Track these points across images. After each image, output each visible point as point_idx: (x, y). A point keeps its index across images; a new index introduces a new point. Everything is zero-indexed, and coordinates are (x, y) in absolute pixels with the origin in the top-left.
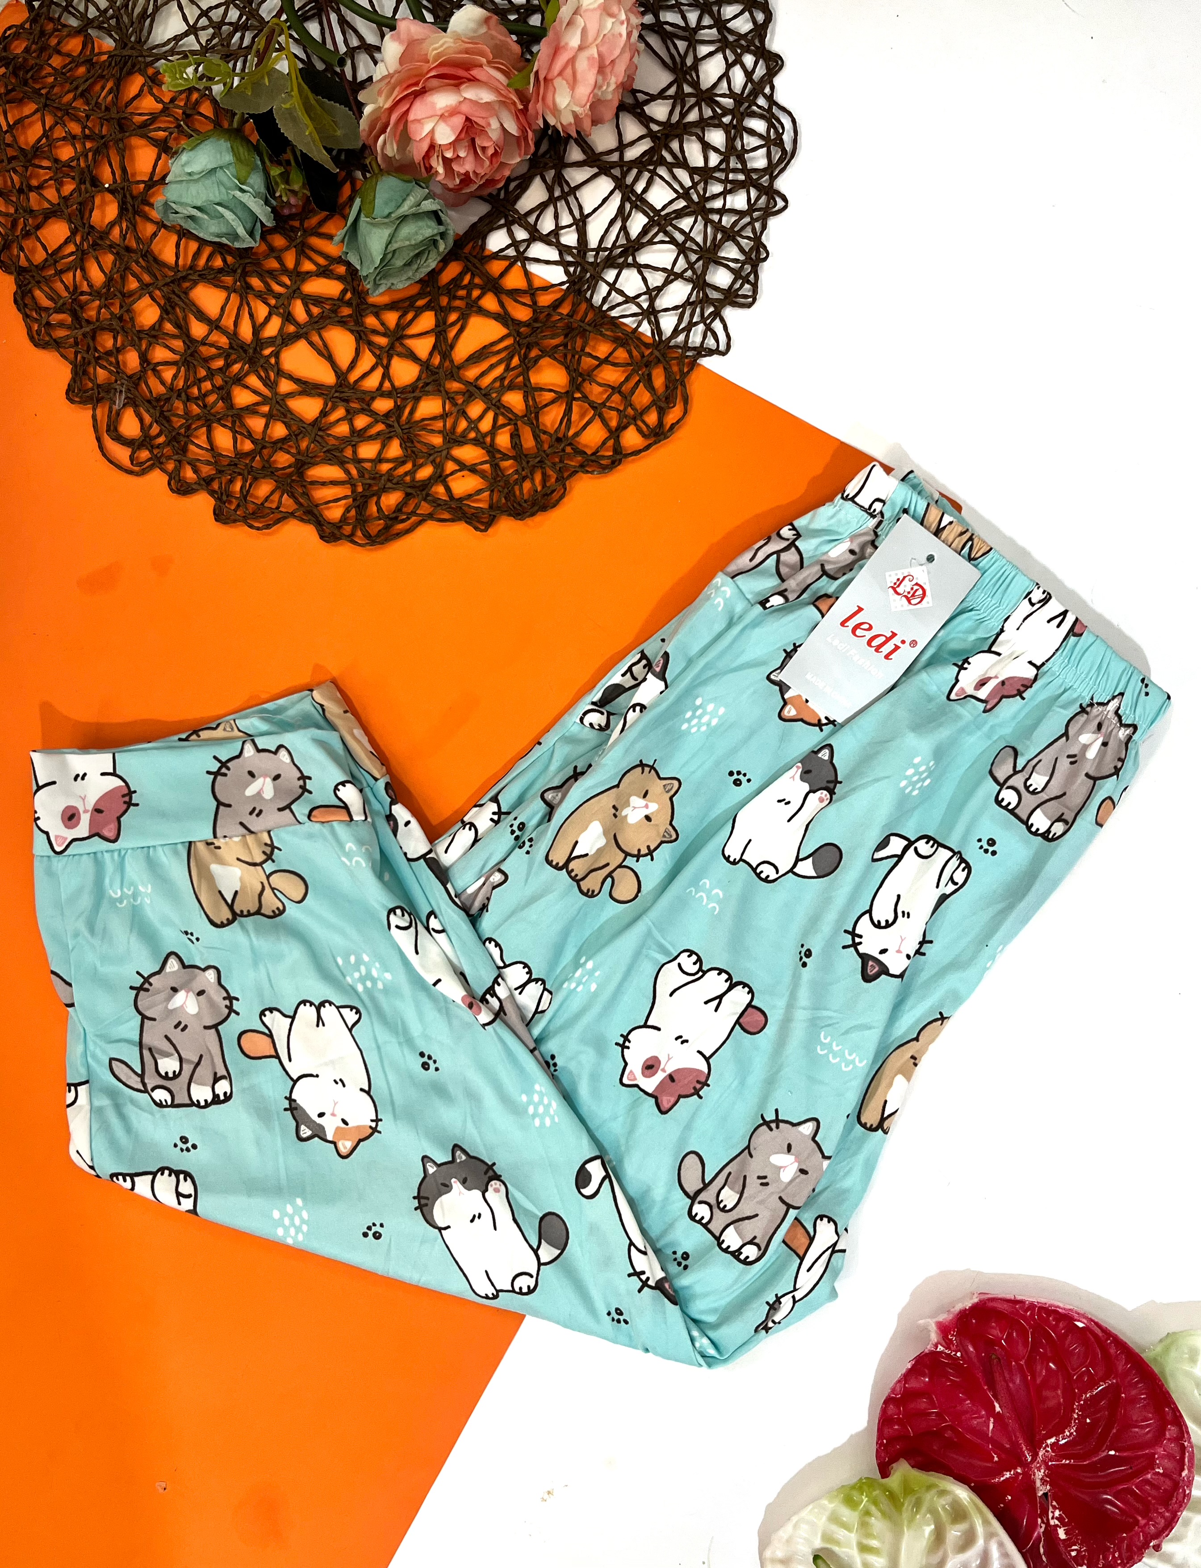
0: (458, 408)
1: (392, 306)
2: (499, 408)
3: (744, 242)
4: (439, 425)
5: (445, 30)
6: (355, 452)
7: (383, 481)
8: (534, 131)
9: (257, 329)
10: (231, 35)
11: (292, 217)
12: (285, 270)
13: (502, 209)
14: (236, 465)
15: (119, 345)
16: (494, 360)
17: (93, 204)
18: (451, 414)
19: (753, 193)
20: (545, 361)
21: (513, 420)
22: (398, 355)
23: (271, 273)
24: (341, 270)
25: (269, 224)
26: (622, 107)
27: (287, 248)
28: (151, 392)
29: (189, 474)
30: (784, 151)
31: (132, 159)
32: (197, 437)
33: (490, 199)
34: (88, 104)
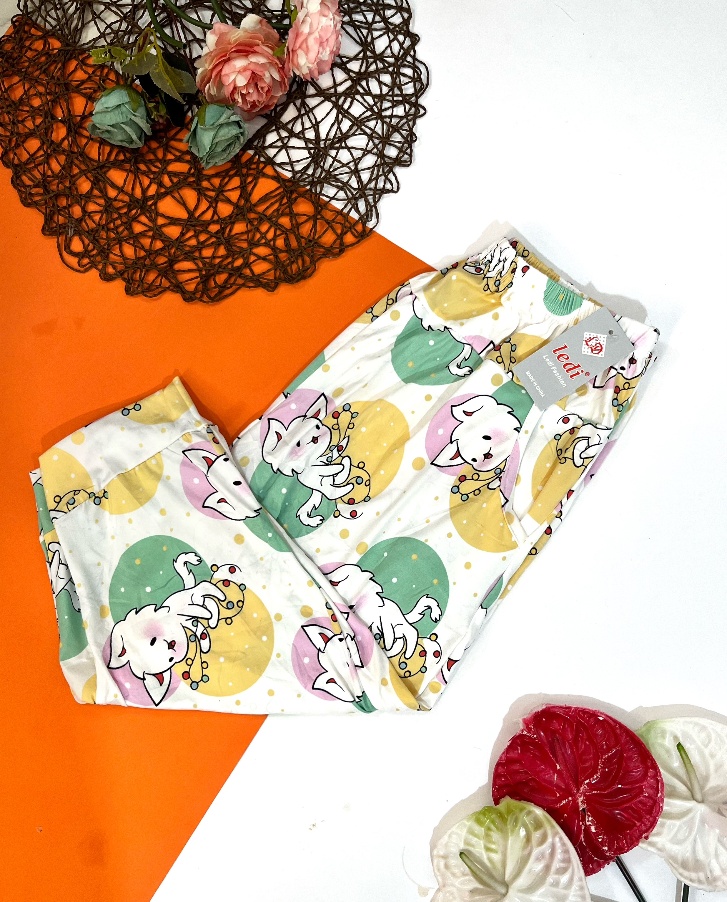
0: (255, 227)
1: (216, 175)
2: (277, 225)
3: (404, 132)
4: (245, 237)
5: (239, 28)
6: (200, 254)
7: (216, 268)
8: (288, 78)
9: (144, 191)
10: (123, 37)
11: (160, 131)
12: (158, 160)
13: (273, 121)
14: (136, 264)
15: (69, 203)
16: (273, 201)
17: (53, 129)
18: (251, 230)
19: (407, 106)
20: (300, 200)
21: (285, 232)
22: (221, 200)
23: (150, 160)
24: (188, 157)
25: (149, 133)
26: (334, 65)
27: (158, 148)
28: (88, 227)
29: (111, 270)
30: (422, 84)
31: (72, 105)
32: (113, 250)
33: (266, 116)
34: (48, 77)
